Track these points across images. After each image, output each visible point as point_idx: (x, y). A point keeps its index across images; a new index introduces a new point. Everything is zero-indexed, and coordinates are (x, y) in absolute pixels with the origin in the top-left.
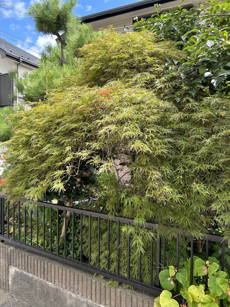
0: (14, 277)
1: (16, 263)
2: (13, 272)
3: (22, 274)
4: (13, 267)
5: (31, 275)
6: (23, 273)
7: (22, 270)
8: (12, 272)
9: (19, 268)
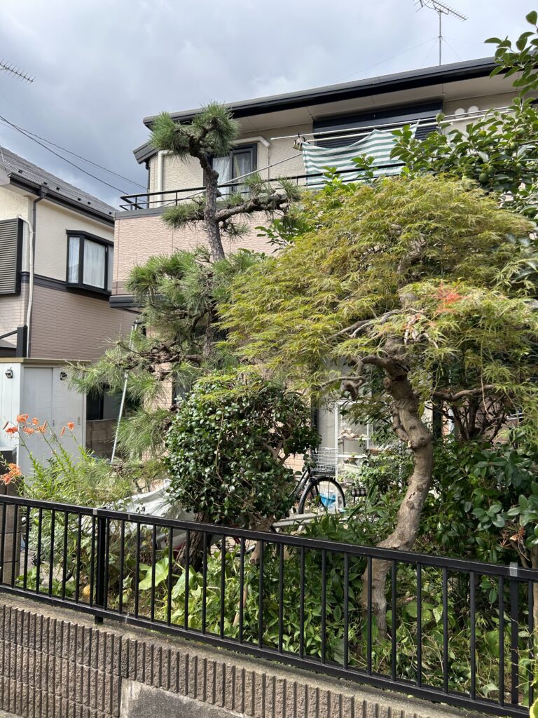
0: (137, 706)
1: (144, 671)
2: (133, 694)
3: (159, 699)
4: (133, 682)
5: (186, 699)
6: (163, 695)
7: (161, 689)
8: (131, 695)
9: (152, 683)
